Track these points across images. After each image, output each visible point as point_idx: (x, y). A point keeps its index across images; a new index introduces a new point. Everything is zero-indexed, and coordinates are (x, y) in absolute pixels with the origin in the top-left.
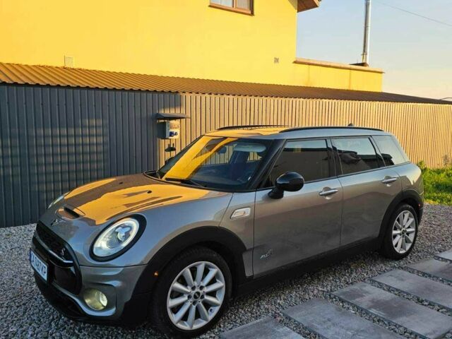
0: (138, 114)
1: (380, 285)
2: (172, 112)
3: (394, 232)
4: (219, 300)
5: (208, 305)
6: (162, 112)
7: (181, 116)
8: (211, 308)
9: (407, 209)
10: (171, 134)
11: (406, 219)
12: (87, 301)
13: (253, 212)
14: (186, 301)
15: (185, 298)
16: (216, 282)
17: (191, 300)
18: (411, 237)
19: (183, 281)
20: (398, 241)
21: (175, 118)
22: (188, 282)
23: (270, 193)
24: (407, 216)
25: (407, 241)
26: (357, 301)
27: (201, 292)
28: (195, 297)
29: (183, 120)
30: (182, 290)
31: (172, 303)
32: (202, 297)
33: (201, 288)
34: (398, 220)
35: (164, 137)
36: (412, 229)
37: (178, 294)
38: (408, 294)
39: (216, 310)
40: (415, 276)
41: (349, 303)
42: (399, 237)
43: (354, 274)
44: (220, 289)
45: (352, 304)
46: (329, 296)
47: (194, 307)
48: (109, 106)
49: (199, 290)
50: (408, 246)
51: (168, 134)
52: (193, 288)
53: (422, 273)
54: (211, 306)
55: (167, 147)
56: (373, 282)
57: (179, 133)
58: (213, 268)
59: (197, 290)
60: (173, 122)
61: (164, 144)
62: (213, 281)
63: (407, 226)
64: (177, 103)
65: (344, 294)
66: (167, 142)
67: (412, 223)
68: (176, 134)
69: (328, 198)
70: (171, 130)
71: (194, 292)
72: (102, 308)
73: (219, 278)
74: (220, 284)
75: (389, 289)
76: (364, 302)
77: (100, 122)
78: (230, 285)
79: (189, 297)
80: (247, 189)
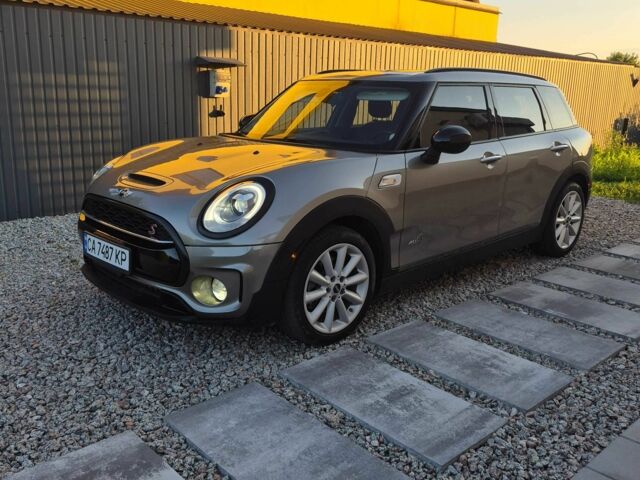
0: (170, 59)
1: (547, 284)
2: (218, 55)
3: (559, 220)
4: (360, 296)
5: (348, 302)
6: (204, 55)
7: (232, 62)
8: (351, 307)
9: (575, 189)
10: (219, 90)
11: (572, 202)
12: (196, 294)
13: (405, 180)
14: (324, 296)
15: (323, 291)
16: (357, 273)
17: (330, 294)
18: (576, 227)
19: (321, 269)
20: (561, 231)
21: (223, 65)
22: (327, 271)
23: (422, 156)
24: (573, 197)
25: (571, 232)
26: (525, 301)
27: (342, 284)
28: (335, 291)
29: (234, 69)
30: (321, 280)
31: (309, 296)
32: (343, 292)
33: (342, 279)
34: (563, 204)
35: (207, 95)
36: (578, 218)
37: (315, 286)
38: (586, 293)
39: (357, 309)
40: (587, 273)
41: (515, 304)
42: (562, 226)
43: (508, 274)
44: (362, 282)
45: (520, 305)
46: (486, 297)
47: (333, 304)
48: (126, 41)
49: (339, 282)
50: (572, 239)
51: (213, 90)
52: (333, 279)
53: (594, 270)
54: (352, 304)
55: (211, 110)
56: (537, 281)
57: (228, 89)
58: (356, 253)
59: (337, 281)
60: (220, 71)
61: (207, 105)
62: (354, 272)
63: (571, 213)
64: (226, 43)
65: (506, 294)
66: (212, 102)
67: (578, 209)
68: (225, 90)
69: (490, 167)
70: (219, 84)
71: (333, 284)
72: (218, 303)
73: (362, 268)
74: (363, 276)
75: (560, 288)
76: (535, 302)
77: (114, 67)
78: (374, 276)
79: (328, 290)
80: (393, 149)
